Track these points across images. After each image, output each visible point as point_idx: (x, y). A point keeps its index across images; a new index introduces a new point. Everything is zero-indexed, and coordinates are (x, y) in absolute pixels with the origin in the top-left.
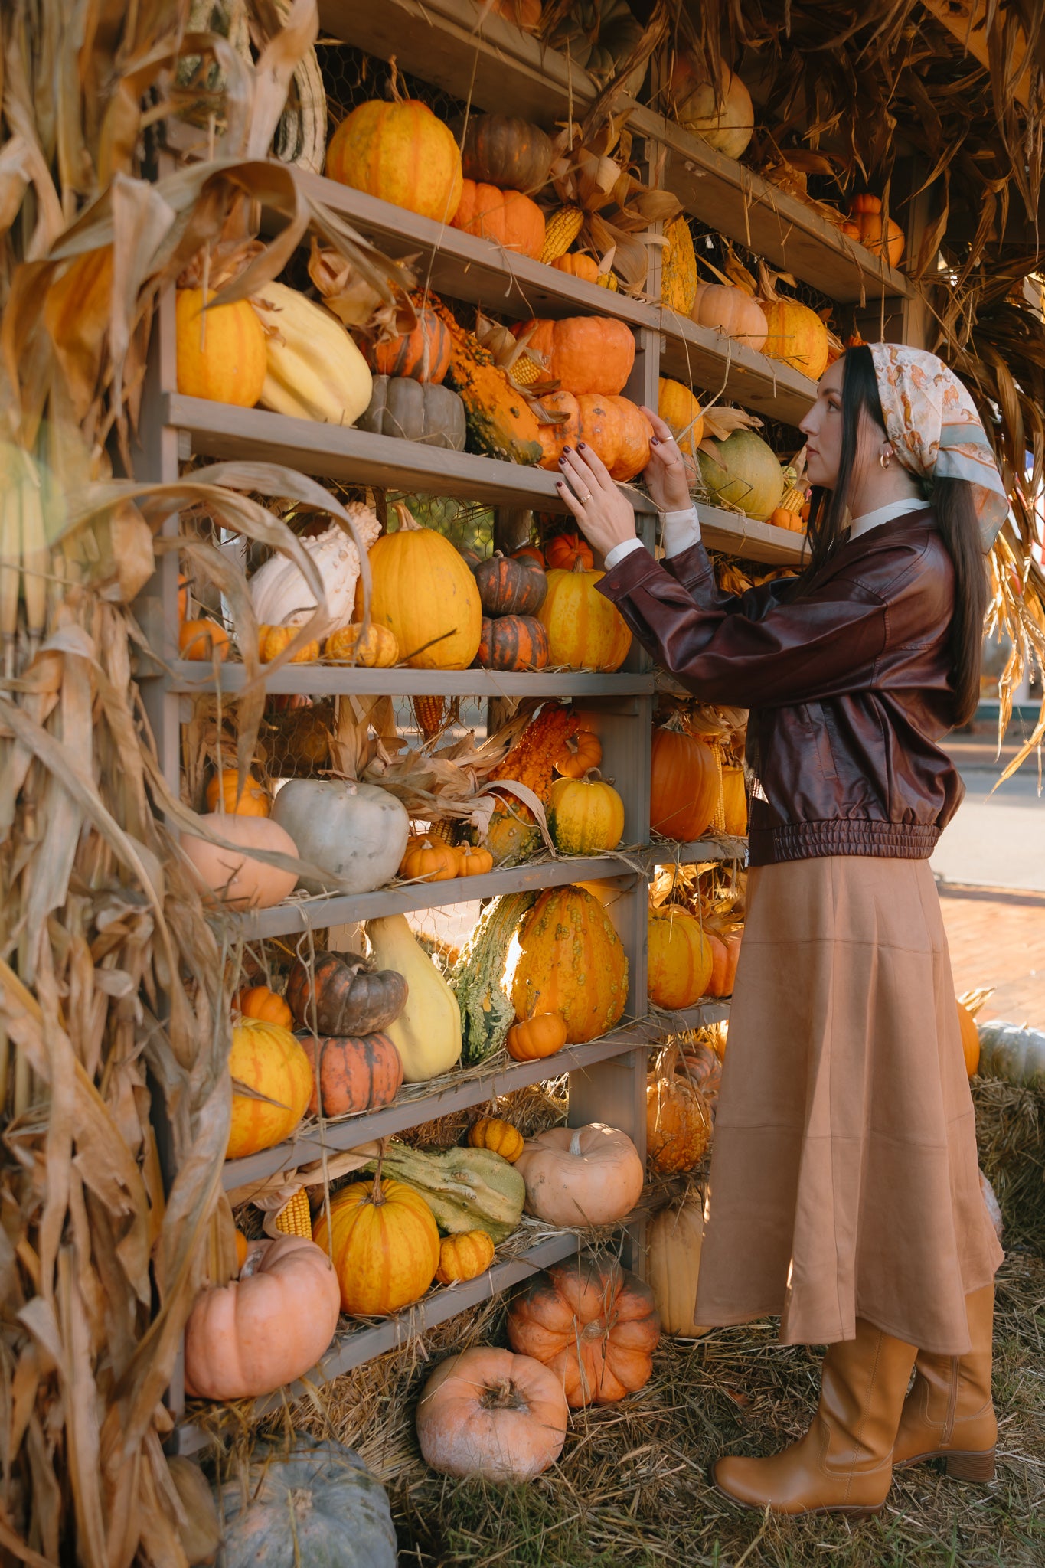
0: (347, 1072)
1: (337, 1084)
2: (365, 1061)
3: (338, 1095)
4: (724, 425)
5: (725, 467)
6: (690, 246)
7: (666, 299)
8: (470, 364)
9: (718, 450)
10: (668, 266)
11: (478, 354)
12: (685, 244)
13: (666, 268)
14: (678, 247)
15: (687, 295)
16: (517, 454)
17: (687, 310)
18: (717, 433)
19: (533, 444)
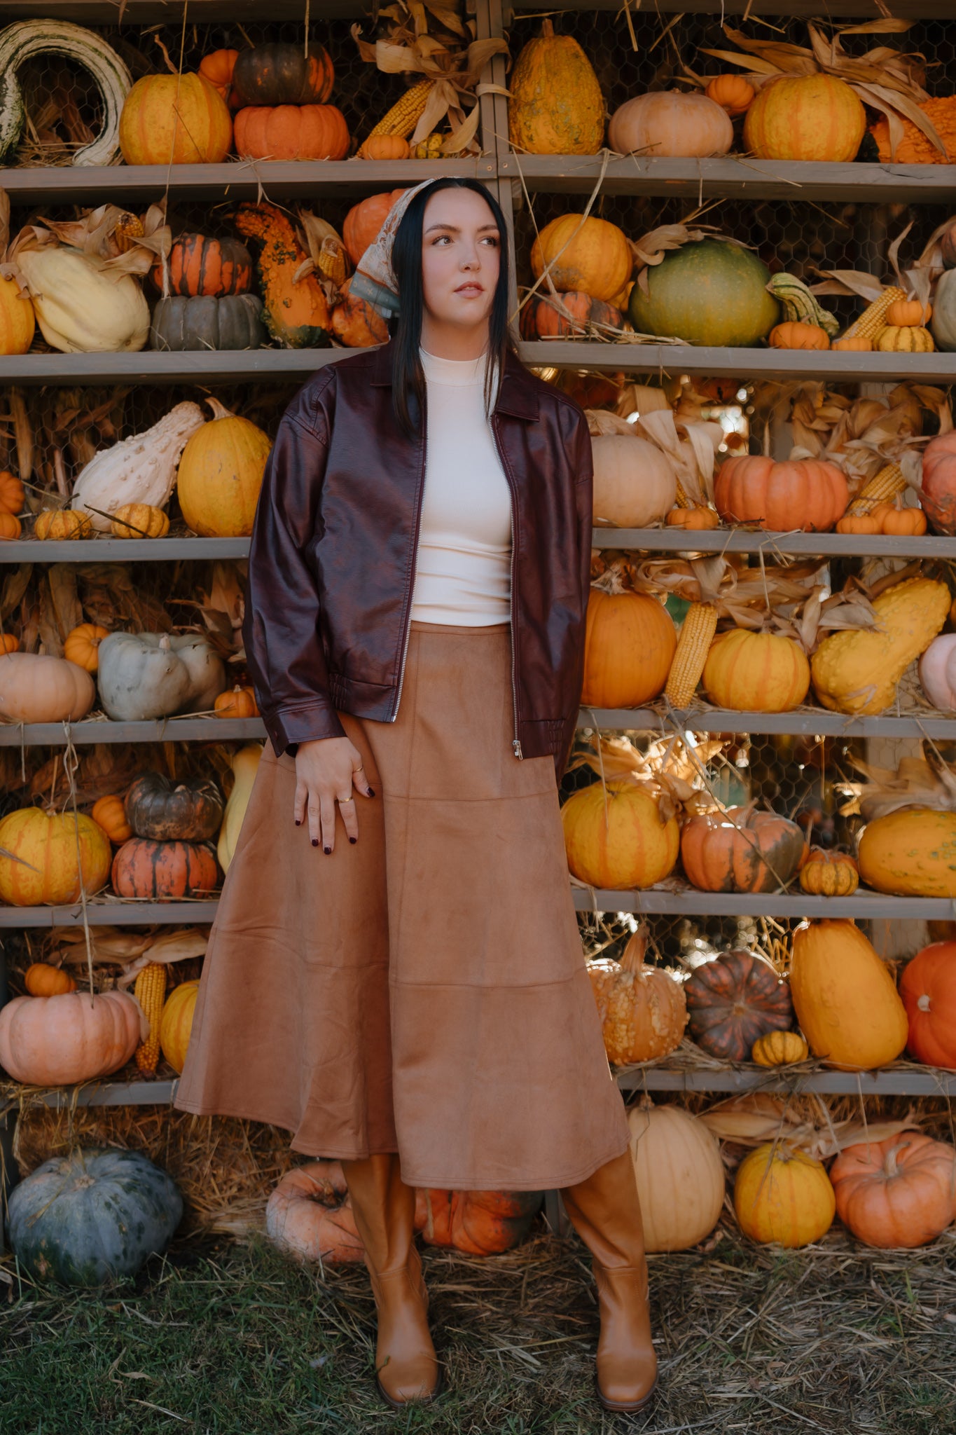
0: (132, 864)
1: (124, 871)
2: (150, 858)
3: (124, 880)
4: (651, 249)
5: (649, 296)
6: (565, 74)
7: (531, 139)
8: (275, 264)
9: (648, 278)
10: (530, 104)
11: (281, 253)
12: (555, 74)
13: (527, 108)
14: (543, 81)
15: (557, 127)
16: (289, 341)
17: (563, 142)
18: (645, 258)
19: (303, 328)
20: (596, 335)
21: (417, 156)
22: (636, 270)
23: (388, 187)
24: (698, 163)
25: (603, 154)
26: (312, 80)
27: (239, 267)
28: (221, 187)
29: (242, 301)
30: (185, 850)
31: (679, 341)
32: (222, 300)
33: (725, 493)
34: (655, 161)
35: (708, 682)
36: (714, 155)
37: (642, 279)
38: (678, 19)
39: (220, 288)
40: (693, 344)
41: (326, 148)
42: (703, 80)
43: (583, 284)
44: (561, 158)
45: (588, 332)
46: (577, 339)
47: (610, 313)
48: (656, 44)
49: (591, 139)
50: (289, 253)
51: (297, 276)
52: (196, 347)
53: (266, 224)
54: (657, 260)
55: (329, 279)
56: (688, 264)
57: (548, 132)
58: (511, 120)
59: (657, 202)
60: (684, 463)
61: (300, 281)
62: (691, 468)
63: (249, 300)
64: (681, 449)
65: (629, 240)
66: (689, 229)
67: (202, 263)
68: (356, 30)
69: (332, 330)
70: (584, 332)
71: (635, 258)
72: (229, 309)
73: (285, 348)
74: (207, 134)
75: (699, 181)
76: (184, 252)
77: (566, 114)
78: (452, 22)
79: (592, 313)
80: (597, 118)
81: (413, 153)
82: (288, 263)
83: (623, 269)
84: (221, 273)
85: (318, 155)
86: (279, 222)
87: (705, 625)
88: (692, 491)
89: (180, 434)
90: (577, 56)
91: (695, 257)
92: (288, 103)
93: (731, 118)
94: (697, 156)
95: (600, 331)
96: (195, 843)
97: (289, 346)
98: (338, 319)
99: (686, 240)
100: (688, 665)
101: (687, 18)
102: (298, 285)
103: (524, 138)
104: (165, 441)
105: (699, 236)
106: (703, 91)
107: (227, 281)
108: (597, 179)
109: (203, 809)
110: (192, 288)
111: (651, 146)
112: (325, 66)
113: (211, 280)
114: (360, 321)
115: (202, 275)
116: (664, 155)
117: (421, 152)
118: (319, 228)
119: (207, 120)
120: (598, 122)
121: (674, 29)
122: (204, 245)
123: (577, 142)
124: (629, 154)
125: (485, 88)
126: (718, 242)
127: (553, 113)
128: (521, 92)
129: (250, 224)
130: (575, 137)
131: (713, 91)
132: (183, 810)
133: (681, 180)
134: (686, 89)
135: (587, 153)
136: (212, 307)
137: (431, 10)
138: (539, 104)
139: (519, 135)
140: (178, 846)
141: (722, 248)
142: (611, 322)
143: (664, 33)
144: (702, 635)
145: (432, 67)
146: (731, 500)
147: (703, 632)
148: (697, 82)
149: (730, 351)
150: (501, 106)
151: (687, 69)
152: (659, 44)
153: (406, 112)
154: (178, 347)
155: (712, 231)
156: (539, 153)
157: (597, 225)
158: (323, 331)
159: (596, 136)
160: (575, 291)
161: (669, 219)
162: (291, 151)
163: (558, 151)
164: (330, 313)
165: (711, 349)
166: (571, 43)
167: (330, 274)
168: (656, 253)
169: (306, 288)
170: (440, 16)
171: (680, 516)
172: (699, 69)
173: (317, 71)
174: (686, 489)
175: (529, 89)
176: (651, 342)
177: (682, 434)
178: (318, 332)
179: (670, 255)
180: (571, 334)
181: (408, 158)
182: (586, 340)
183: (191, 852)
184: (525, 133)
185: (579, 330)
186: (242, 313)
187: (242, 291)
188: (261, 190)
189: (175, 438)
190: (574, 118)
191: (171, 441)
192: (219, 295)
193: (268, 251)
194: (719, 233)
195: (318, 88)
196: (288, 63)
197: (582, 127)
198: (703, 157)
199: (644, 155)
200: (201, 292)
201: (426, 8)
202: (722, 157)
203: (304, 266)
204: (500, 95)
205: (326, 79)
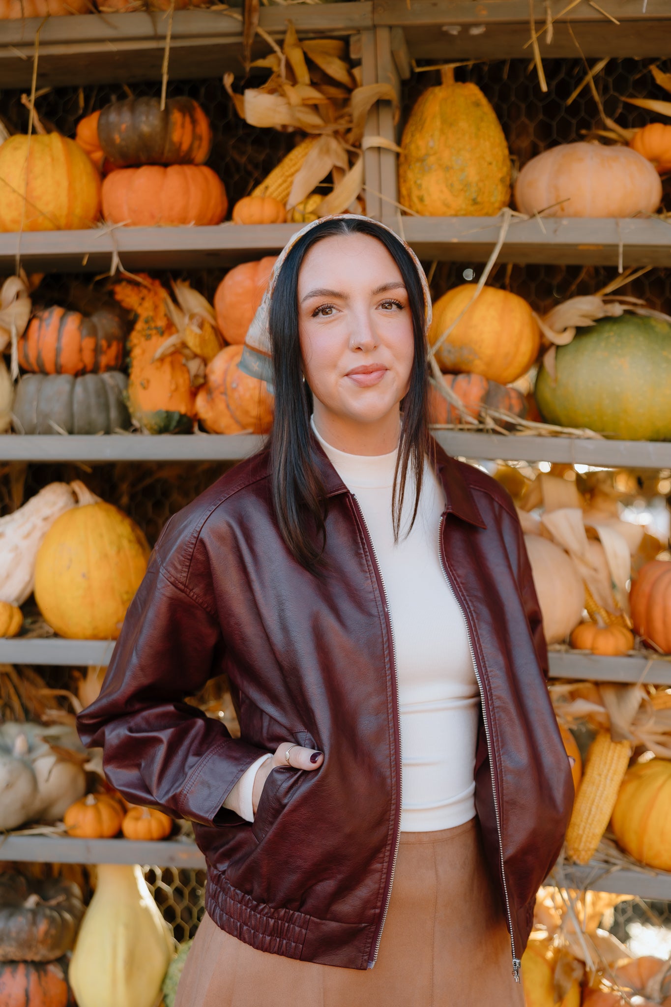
4: (559, 325)
5: (556, 380)
6: (463, 124)
7: (421, 199)
8: (143, 339)
9: (556, 358)
10: (422, 160)
11: (149, 329)
12: (451, 125)
13: (418, 165)
14: (437, 133)
15: (452, 185)
16: (146, 426)
17: (460, 202)
18: (551, 336)
19: (158, 413)
20: (490, 424)
21: (293, 220)
22: (543, 349)
23: (254, 256)
24: (617, 224)
25: (503, 215)
26: (176, 136)
27: (104, 343)
28: (78, 257)
29: (103, 382)
30: (27, 976)
31: (589, 433)
32: (79, 380)
33: (641, 608)
34: (565, 222)
35: (617, 826)
36: (637, 215)
37: (549, 359)
38: (600, 66)
39: (80, 366)
40: (607, 437)
41: (193, 212)
42: (627, 133)
43: (479, 365)
44: (454, 220)
45: (481, 422)
46: (469, 430)
47: (510, 398)
48: (574, 95)
49: (493, 199)
50: (156, 328)
51: (158, 353)
52: (48, 431)
53: (141, 295)
54: (565, 338)
55: (196, 356)
56: (603, 344)
57: (442, 191)
58: (399, 178)
59: (574, 270)
60: (595, 570)
61: (162, 359)
62: (602, 576)
63: (111, 379)
64: (591, 553)
65: (534, 314)
66: (606, 302)
67: (59, 339)
68: (228, 80)
69: (196, 415)
70: (476, 422)
71: (542, 335)
72: (85, 389)
73: (141, 432)
74: (64, 199)
75: (617, 246)
76: (40, 327)
77: (462, 170)
78: (336, 69)
79: (487, 399)
80: (500, 175)
81: (289, 217)
82: (154, 339)
83: (526, 349)
84: (81, 350)
85: (184, 221)
86: (156, 294)
87: (615, 758)
88: (604, 599)
89: (46, 519)
90: (477, 104)
91: (610, 333)
92: (152, 162)
93: (661, 174)
94: (617, 216)
95: (497, 421)
96: (40, 966)
97: (146, 432)
98: (201, 402)
99: (601, 315)
100: (594, 810)
101: (611, 66)
102: (158, 364)
103: (415, 199)
104: (28, 527)
105: (617, 310)
106: (627, 143)
107: (88, 358)
108: (492, 246)
109: (47, 933)
110: (49, 366)
111: (559, 203)
112: (194, 122)
113: (68, 358)
114: (221, 406)
115: (58, 352)
116: (577, 215)
117: (298, 216)
118: (192, 299)
119: (65, 184)
120: (502, 180)
121: (596, 78)
122: (62, 318)
123: (475, 202)
124: (533, 216)
125: (370, 141)
126: (643, 317)
127: (448, 169)
128: (413, 147)
129: (126, 296)
130: (474, 195)
131: (638, 143)
132: (23, 936)
133: (597, 245)
134: (607, 142)
135: (487, 214)
136: (66, 387)
137: (311, 55)
138: (432, 159)
139: (409, 195)
140: (21, 969)
141: (644, 324)
142: (510, 408)
143: (584, 83)
144: (611, 771)
145: (311, 119)
146: (649, 621)
147: (613, 768)
148: (620, 136)
149: (652, 447)
150: (389, 162)
151: (609, 122)
152: (580, 95)
153: (287, 174)
154: (31, 431)
155: (635, 304)
156: (432, 215)
157: (496, 296)
158: (182, 416)
159: (499, 195)
160: (468, 373)
161: (584, 291)
162: (153, 217)
163: (453, 212)
164: (194, 394)
165: (629, 444)
166: (472, 90)
167: (198, 351)
168: (565, 329)
169: (167, 367)
170: (320, 61)
171: (587, 637)
172: (623, 122)
173: (183, 126)
174: (596, 597)
175: (421, 143)
176: (556, 434)
177: (593, 536)
178: (176, 417)
179: (581, 332)
180: (460, 422)
181: (285, 221)
182: (480, 431)
183: (33, 976)
184: (415, 193)
185: (470, 419)
186: (102, 391)
187: (109, 368)
188: (116, 260)
189: (39, 523)
190: (472, 174)
191: (34, 527)
192: (80, 373)
193: (139, 326)
194: (642, 306)
195: (185, 146)
196: (147, 118)
197: (481, 185)
198: (624, 217)
199: (554, 215)
200: (59, 370)
201: (305, 55)
202: (649, 217)
203: (168, 343)
204: (387, 150)
205: (196, 137)
